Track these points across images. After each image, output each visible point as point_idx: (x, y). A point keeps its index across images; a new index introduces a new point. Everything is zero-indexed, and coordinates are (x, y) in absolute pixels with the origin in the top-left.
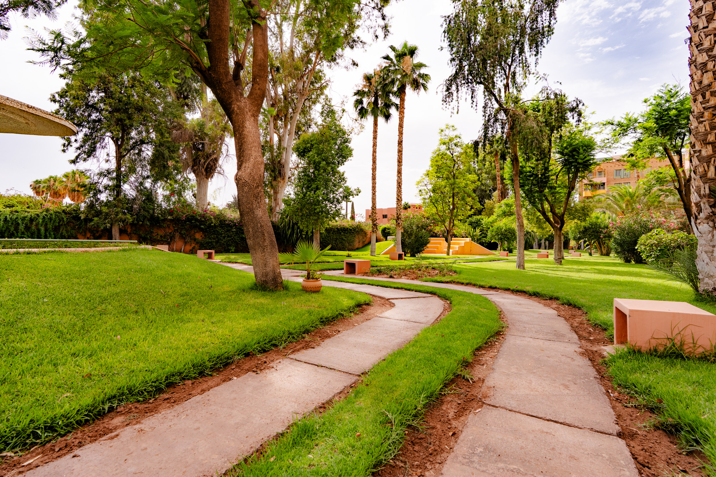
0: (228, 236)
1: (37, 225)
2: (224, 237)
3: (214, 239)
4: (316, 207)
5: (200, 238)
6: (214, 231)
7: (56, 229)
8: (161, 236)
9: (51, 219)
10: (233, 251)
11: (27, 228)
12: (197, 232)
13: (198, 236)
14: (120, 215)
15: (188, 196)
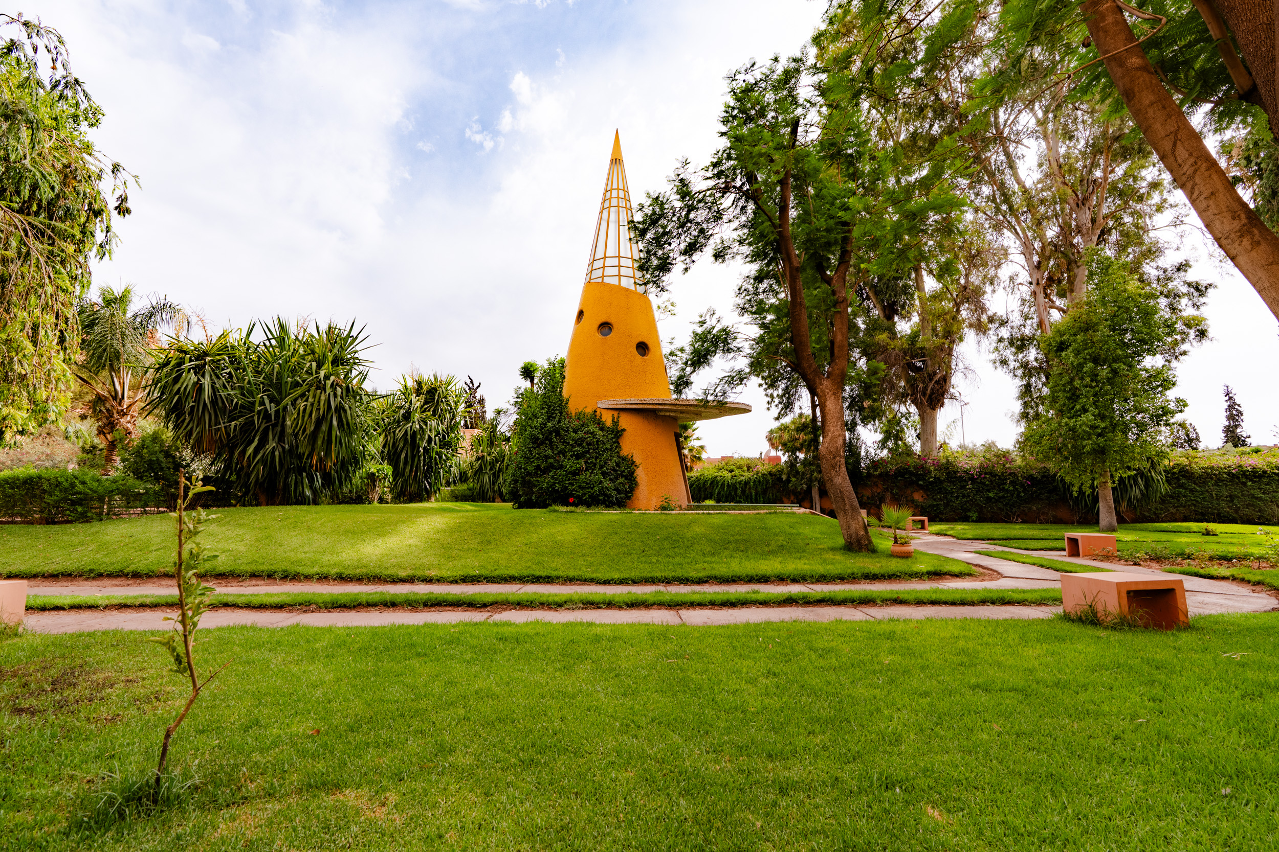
0: (964, 496)
1: (750, 488)
2: (957, 498)
3: (941, 500)
4: (1084, 443)
5: (921, 500)
6: (940, 489)
7: (765, 492)
8: (868, 498)
9: (759, 481)
10: (974, 518)
11: (743, 491)
12: (916, 491)
13: (918, 496)
14: (815, 474)
15: (910, 436)
